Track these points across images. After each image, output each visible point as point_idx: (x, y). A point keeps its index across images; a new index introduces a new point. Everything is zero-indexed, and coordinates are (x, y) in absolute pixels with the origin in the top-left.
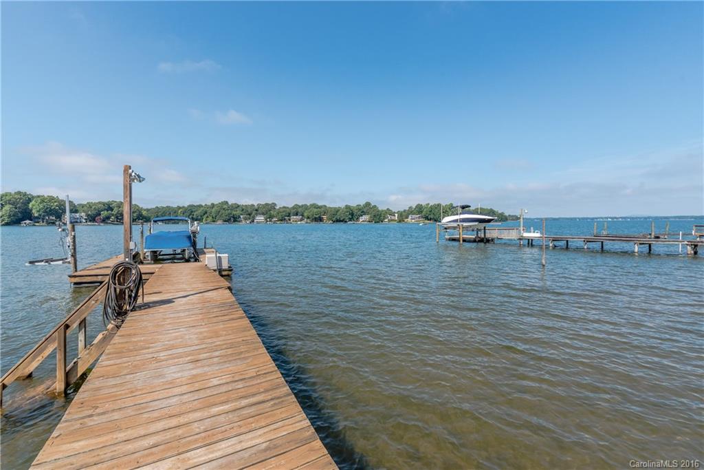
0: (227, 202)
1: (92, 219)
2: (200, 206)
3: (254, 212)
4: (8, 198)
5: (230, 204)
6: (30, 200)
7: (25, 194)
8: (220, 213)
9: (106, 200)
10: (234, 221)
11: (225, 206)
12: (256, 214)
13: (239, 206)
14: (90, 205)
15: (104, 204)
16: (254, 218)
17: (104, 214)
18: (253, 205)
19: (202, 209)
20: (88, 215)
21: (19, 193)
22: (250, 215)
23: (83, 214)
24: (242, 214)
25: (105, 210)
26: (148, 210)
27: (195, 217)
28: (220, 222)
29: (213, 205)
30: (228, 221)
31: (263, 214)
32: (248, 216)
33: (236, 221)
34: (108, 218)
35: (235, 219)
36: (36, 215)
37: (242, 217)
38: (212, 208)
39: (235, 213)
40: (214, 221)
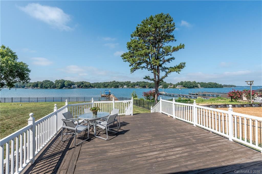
0: (115, 81)
1: (79, 87)
2: (107, 82)
4: (60, 81)
6: (64, 82)
7: (63, 80)
8: (113, 85)
9: (82, 81)
11: (114, 83)
12: (124, 85)
13: (119, 82)
14: (78, 83)
15: (81, 82)
17: (82, 85)
18: (123, 82)
19: (107, 83)
20: (77, 86)
21: (62, 80)
22: (122, 85)
23: (76, 85)
25: (82, 84)
26: (92, 84)
27: (105, 86)
28: (113, 88)
29: (111, 82)
30: (115, 87)
31: (126, 85)
34: (82, 86)
35: (117, 87)
36: (66, 86)
37: (119, 86)
38: (111, 83)
39: (117, 85)
40: (111, 87)
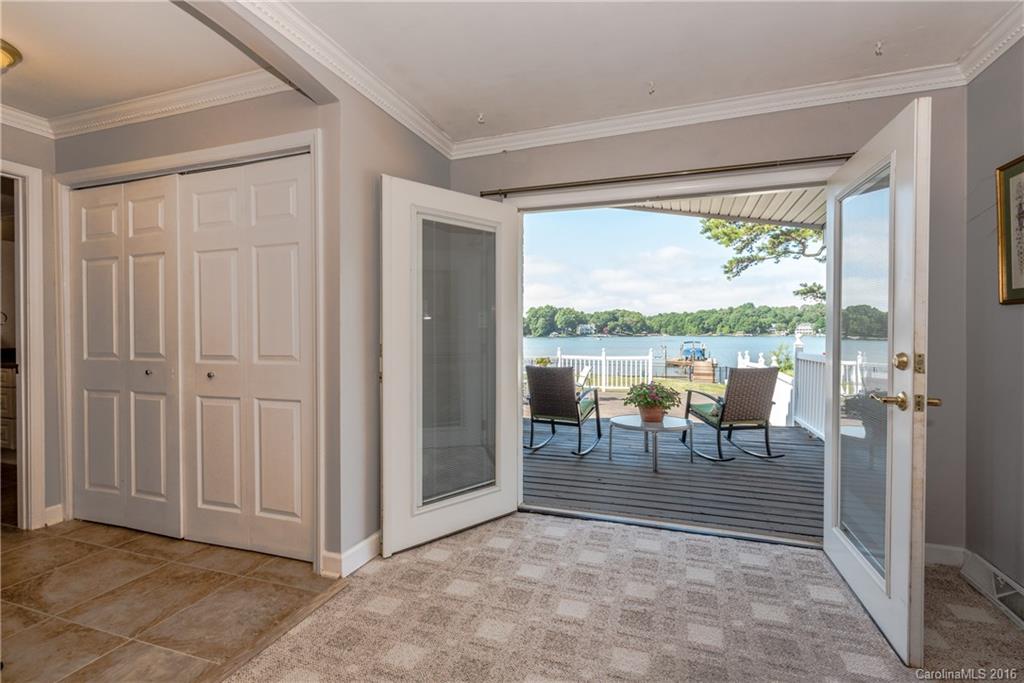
0: (752, 305)
1: (600, 330)
2: (713, 312)
3: (795, 319)
4: (542, 312)
5: (757, 306)
6: (553, 316)
7: (552, 308)
8: (741, 320)
9: (611, 310)
10: (761, 332)
11: (749, 311)
12: (799, 321)
13: (770, 310)
14: (597, 315)
15: (609, 313)
16: (794, 327)
17: (611, 324)
18: (795, 308)
19: (715, 315)
20: (596, 326)
21: (548, 307)
22: (787, 322)
23: (593, 326)
24: (775, 322)
25: (610, 320)
26: (650, 318)
27: (706, 326)
28: (740, 333)
29: (731, 310)
30: (752, 331)
31: (811, 321)
32: (784, 325)
33: (766, 332)
34: (614, 329)
35: (764, 330)
36: (559, 327)
37: (774, 325)
38: (731, 313)
39: (762, 320)
40: (731, 332)
